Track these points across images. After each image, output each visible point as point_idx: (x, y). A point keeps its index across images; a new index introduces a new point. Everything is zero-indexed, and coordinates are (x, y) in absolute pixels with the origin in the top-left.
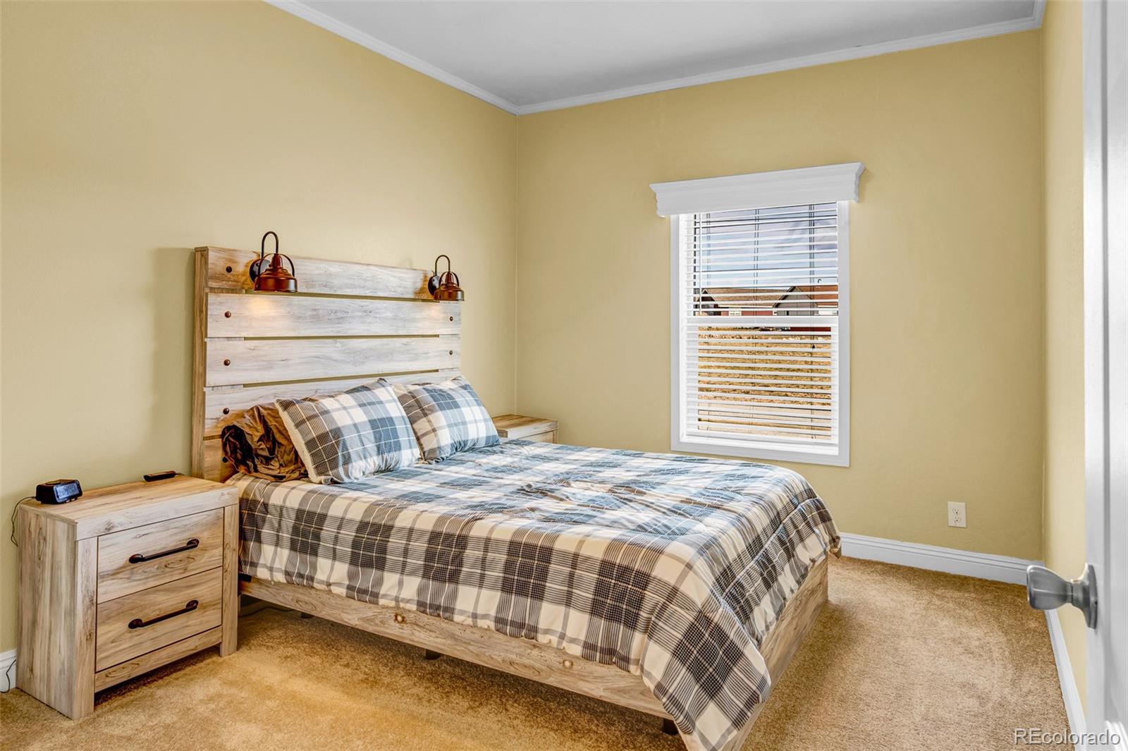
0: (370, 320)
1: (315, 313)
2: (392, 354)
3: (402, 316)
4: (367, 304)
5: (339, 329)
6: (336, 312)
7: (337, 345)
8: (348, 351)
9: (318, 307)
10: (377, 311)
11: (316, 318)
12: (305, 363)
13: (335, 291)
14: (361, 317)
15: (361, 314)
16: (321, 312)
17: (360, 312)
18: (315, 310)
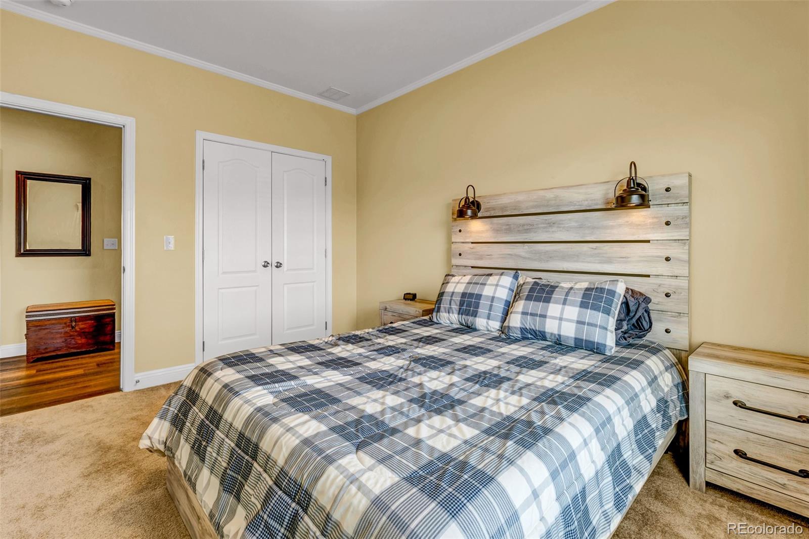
0: (554, 229)
1: (508, 227)
2: (578, 256)
3: (589, 225)
4: (550, 218)
5: (526, 237)
6: (523, 225)
7: (524, 248)
8: (534, 252)
9: (510, 223)
10: (561, 222)
11: (509, 230)
12: (502, 258)
13: (522, 212)
14: (544, 228)
15: (545, 225)
16: (512, 226)
17: (543, 224)
18: (508, 225)
